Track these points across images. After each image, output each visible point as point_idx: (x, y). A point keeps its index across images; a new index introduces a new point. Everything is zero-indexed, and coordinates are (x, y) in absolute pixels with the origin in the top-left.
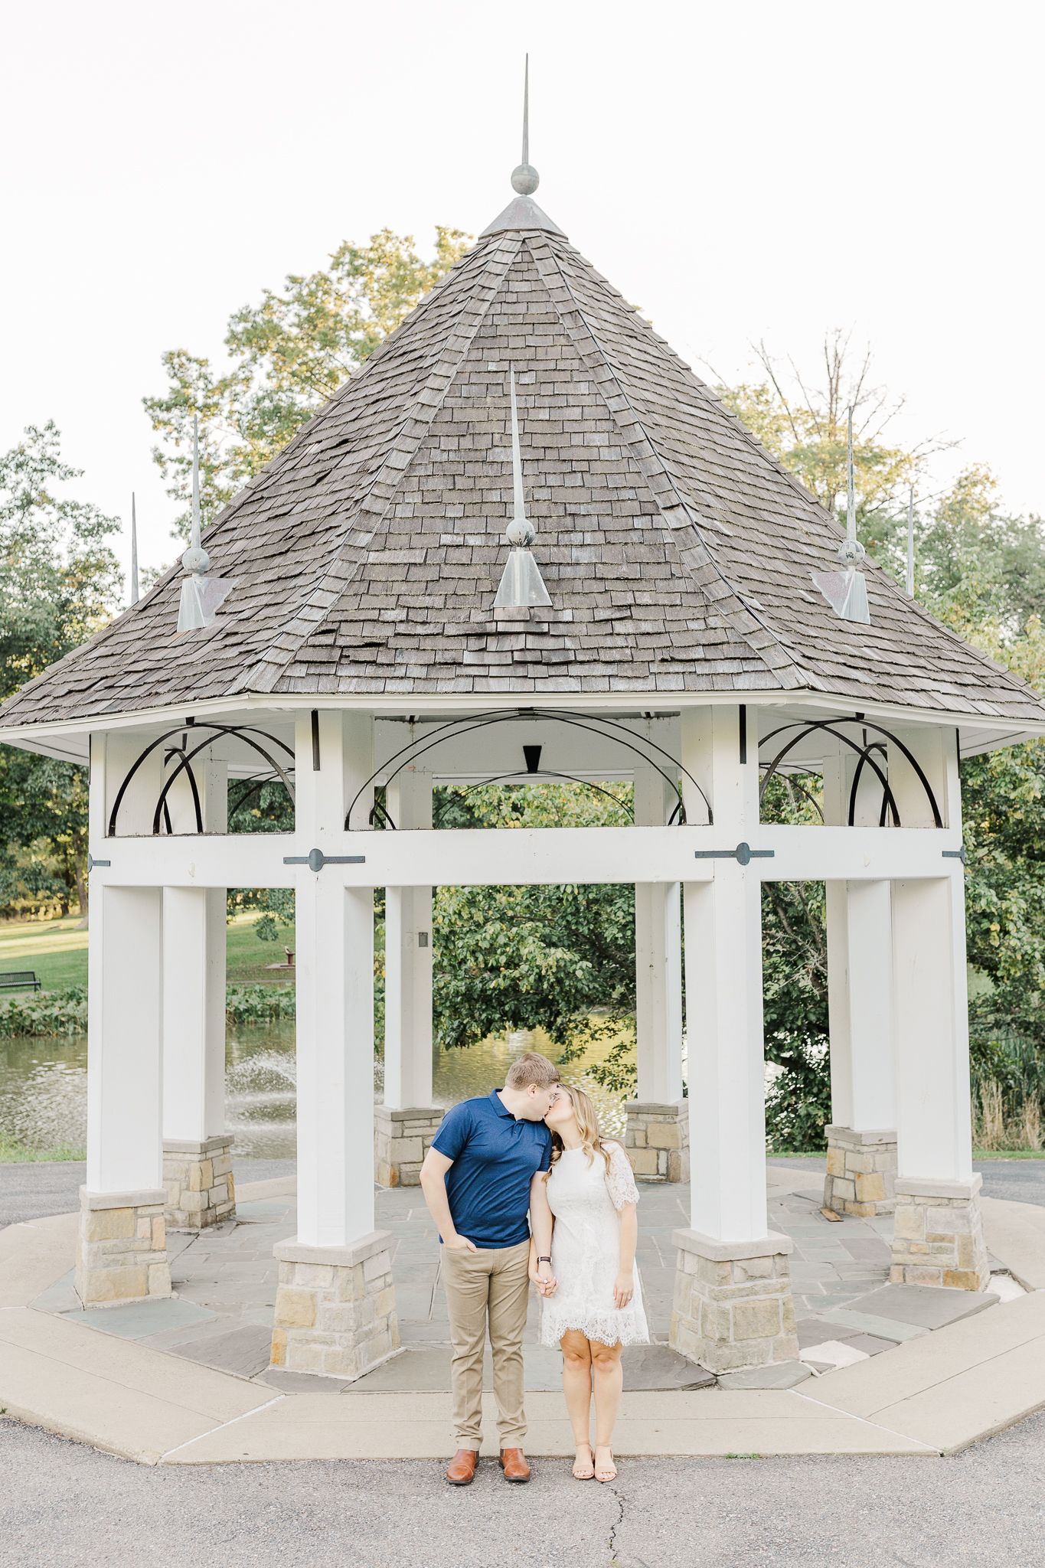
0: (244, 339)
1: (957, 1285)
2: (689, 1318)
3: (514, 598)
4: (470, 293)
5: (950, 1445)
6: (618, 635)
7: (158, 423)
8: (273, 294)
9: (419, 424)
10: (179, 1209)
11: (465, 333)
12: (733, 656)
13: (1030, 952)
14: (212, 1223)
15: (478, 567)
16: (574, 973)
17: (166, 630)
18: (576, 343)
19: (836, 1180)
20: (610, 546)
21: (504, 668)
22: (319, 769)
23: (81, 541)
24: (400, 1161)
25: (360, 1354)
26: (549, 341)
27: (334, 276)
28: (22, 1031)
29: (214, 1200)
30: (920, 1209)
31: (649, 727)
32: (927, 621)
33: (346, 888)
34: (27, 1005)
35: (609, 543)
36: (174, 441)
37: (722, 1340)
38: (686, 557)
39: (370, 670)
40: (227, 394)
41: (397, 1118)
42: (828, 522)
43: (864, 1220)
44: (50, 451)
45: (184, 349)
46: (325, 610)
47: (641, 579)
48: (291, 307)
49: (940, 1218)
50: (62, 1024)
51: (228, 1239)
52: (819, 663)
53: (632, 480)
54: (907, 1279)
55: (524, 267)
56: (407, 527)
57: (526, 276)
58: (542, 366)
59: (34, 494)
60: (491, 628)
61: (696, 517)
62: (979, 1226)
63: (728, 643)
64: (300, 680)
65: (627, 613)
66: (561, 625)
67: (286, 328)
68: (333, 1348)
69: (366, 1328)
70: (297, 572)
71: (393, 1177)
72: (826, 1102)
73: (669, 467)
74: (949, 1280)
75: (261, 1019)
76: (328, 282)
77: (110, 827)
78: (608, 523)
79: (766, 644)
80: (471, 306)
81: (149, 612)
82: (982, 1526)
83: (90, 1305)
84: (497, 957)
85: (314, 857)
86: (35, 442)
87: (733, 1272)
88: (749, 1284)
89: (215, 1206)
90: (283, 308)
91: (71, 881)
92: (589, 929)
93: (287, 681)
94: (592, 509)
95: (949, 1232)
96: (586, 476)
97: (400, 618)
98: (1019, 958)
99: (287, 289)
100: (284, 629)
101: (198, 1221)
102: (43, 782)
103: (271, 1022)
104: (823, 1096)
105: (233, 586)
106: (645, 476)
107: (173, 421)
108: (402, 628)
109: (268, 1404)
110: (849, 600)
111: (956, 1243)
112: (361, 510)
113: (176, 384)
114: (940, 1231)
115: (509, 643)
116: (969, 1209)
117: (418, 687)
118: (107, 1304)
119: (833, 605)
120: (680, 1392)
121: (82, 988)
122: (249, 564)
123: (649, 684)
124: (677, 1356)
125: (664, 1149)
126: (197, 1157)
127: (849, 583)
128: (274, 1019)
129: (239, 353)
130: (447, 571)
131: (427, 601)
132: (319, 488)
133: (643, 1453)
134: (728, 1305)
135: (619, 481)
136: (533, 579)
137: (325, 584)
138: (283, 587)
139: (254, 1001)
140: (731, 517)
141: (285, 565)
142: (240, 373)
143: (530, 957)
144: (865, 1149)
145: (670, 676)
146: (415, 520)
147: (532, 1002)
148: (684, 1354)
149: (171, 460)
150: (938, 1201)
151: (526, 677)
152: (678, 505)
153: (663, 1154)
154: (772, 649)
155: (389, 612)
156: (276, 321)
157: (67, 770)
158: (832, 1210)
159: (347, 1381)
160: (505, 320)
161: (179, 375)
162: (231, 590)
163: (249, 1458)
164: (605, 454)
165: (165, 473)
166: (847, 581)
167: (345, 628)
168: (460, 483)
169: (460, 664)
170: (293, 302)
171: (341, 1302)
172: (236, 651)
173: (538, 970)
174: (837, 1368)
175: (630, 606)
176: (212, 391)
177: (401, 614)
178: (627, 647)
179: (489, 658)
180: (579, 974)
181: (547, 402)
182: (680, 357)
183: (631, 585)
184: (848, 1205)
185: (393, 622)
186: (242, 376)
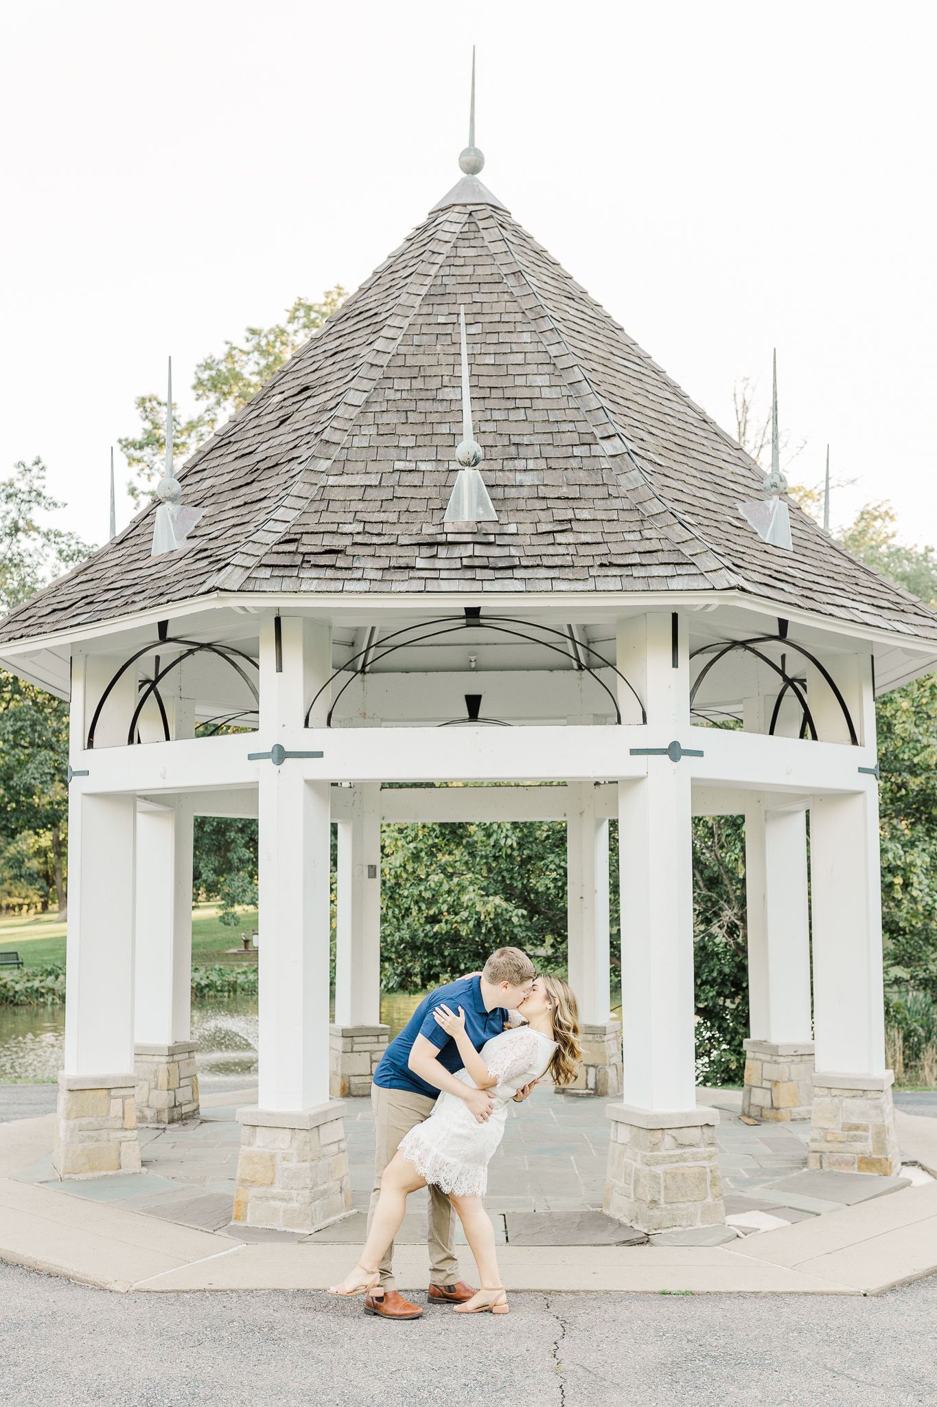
0: (209, 385)
1: (871, 1171)
2: (622, 1184)
3: (463, 514)
4: (421, 258)
5: (873, 1286)
6: (560, 544)
7: (132, 460)
8: (234, 345)
9: (374, 367)
10: (148, 1106)
11: (417, 290)
12: (667, 561)
13: (930, 903)
14: (178, 1120)
15: (429, 489)
16: (510, 920)
17: (141, 556)
18: (519, 299)
19: (754, 1089)
20: (552, 471)
21: (454, 572)
22: (281, 671)
23: (63, 564)
24: (350, 1073)
25: (316, 1210)
26: (494, 297)
27: (290, 328)
28: (6, 1001)
29: (180, 1099)
30: (836, 1100)
31: (581, 679)
32: (844, 555)
33: (306, 781)
34: (11, 978)
35: (550, 468)
36: (146, 477)
37: (654, 1202)
38: (622, 480)
39: (330, 573)
40: (193, 434)
41: (348, 1035)
42: (751, 467)
43: (780, 1124)
44: (37, 484)
45: (155, 394)
46: (287, 524)
47: (580, 499)
48: (251, 356)
49: (855, 1110)
50: (42, 995)
51: (192, 1132)
52: (747, 572)
53: (571, 415)
54: (824, 1165)
55: (471, 235)
56: (364, 454)
57: (473, 243)
58: (487, 319)
59: (21, 523)
60: (442, 538)
61: (630, 446)
62: (891, 1118)
63: (663, 551)
64: (265, 581)
65: (569, 526)
66: (506, 537)
67: (246, 375)
68: (290, 1205)
69: (321, 1188)
70: (262, 496)
71: (343, 1089)
72: (738, 1048)
73: (605, 403)
74: (864, 1166)
75: (220, 994)
76: (285, 334)
77: (89, 740)
78: (549, 451)
79: (698, 551)
80: (422, 268)
81: (126, 544)
82: (908, 1346)
83: (66, 1176)
84: (439, 905)
85: (276, 751)
86: (24, 475)
87: (664, 1139)
88: (679, 1152)
89: (181, 1105)
90: (244, 358)
91: (51, 882)
92: (523, 883)
93: (254, 581)
94: (533, 439)
95: (863, 1122)
96: (529, 412)
97: (357, 530)
98: (921, 909)
99: (248, 340)
100: (250, 539)
101: (165, 1117)
102: (27, 779)
103: (229, 996)
104: (736, 1043)
105: (203, 514)
106: (584, 411)
107: (145, 459)
108: (358, 539)
109: (230, 1251)
110: (774, 526)
111: (870, 1131)
112: (321, 440)
113: (148, 425)
114: (855, 1120)
115: (458, 551)
116: (882, 1100)
117: (374, 587)
118: (82, 1177)
119: (757, 531)
120: (614, 1247)
121: (61, 966)
122: (218, 496)
123: (590, 585)
124: (610, 1220)
125: (593, 1066)
126: (165, 1059)
127: (773, 511)
128: (232, 994)
129: (205, 397)
130: (400, 492)
131: (383, 517)
132: (282, 429)
133: (582, 1289)
134: (659, 1170)
135: (559, 416)
136: (480, 496)
137: (288, 502)
138: (249, 510)
139: (214, 977)
140: (663, 452)
141: (253, 492)
142: (206, 415)
143: (470, 904)
144: (781, 1059)
145: (608, 579)
146: (371, 449)
147: (470, 951)
148: (617, 1218)
149: (144, 493)
150: (854, 1093)
151: (474, 579)
152: (614, 436)
153: (592, 1070)
154: (703, 556)
155: (347, 526)
156: (238, 369)
157: (49, 768)
158: (749, 1117)
159: (303, 1234)
160: (453, 280)
161: (151, 417)
162: (201, 518)
163: (214, 1287)
164: (546, 392)
165: (138, 504)
166: (771, 509)
167: (305, 539)
168: (412, 417)
169: (413, 568)
170: (253, 352)
171: (299, 1162)
172: (206, 562)
173: (476, 917)
174: (762, 1231)
175: (570, 521)
176: (181, 432)
177: (360, 528)
178: (568, 554)
179: (439, 564)
180: (515, 920)
181: (492, 349)
182: (614, 318)
183: (571, 503)
184: (765, 1112)
185: (351, 534)
186: (207, 418)
